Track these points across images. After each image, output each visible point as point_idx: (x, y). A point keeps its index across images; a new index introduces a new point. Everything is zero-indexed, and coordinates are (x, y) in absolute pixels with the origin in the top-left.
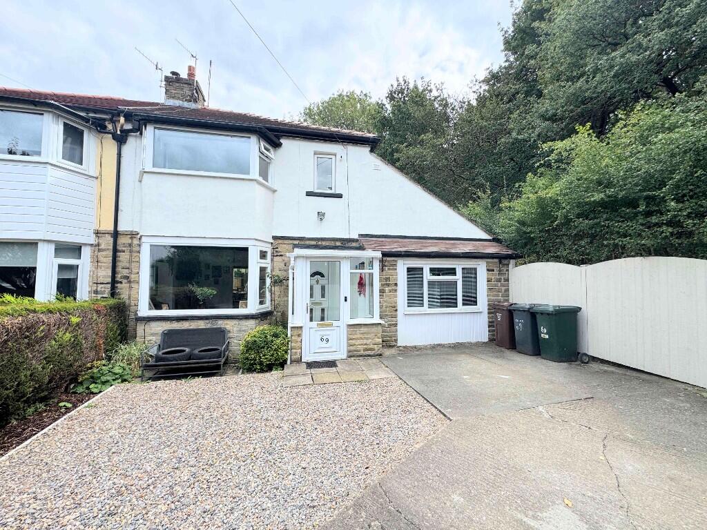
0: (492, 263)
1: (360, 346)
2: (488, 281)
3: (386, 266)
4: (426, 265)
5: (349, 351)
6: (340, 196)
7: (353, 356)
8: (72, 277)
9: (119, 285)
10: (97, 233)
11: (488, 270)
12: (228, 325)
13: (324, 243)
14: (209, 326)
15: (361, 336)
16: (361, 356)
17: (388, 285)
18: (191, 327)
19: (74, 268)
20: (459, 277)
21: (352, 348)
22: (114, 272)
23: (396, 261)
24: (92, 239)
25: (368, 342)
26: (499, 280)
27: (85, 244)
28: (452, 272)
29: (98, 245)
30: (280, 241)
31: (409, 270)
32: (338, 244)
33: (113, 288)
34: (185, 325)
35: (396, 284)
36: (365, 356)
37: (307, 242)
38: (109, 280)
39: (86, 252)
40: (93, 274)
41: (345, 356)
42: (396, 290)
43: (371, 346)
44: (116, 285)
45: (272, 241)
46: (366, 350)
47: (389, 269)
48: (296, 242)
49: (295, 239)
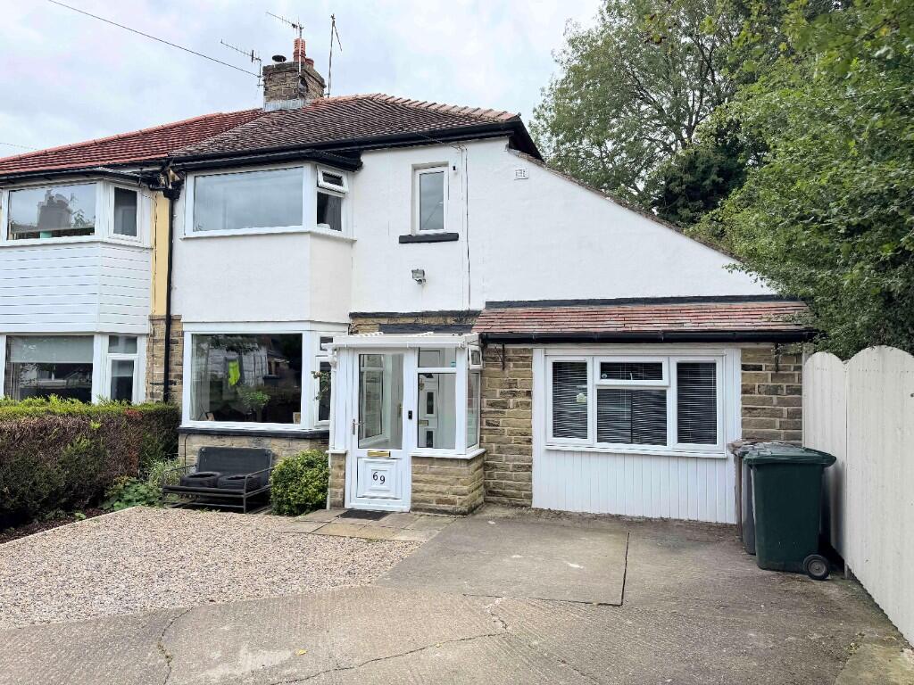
0: (754, 351)
1: (431, 493)
2: (744, 392)
3: (509, 360)
4: (593, 358)
5: (414, 501)
6: (453, 237)
7: (420, 510)
8: (127, 375)
9: (173, 386)
10: (152, 320)
11: (744, 367)
12: (275, 446)
13: (427, 321)
14: (253, 446)
15: (433, 477)
16: (430, 510)
17: (514, 394)
18: (234, 447)
19: (130, 364)
20: (669, 381)
21: (418, 496)
22: (167, 370)
23: (531, 351)
24: (147, 329)
25: (445, 488)
26: (775, 391)
27: (141, 335)
28: (654, 371)
29: (154, 335)
30: (361, 321)
31: (558, 367)
32: (450, 321)
33: (167, 390)
34: (227, 443)
35: (529, 394)
36: (439, 511)
37: (401, 321)
38: (162, 380)
39: (142, 344)
40: (150, 372)
41: (406, 507)
42: (529, 405)
43: (450, 497)
44: (170, 386)
45: (348, 320)
46: (440, 501)
47: (515, 366)
48: (385, 321)
49: (382, 317)
